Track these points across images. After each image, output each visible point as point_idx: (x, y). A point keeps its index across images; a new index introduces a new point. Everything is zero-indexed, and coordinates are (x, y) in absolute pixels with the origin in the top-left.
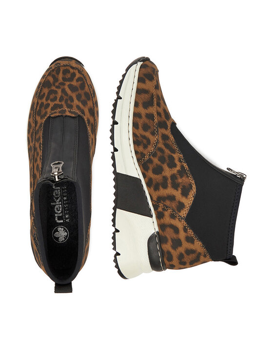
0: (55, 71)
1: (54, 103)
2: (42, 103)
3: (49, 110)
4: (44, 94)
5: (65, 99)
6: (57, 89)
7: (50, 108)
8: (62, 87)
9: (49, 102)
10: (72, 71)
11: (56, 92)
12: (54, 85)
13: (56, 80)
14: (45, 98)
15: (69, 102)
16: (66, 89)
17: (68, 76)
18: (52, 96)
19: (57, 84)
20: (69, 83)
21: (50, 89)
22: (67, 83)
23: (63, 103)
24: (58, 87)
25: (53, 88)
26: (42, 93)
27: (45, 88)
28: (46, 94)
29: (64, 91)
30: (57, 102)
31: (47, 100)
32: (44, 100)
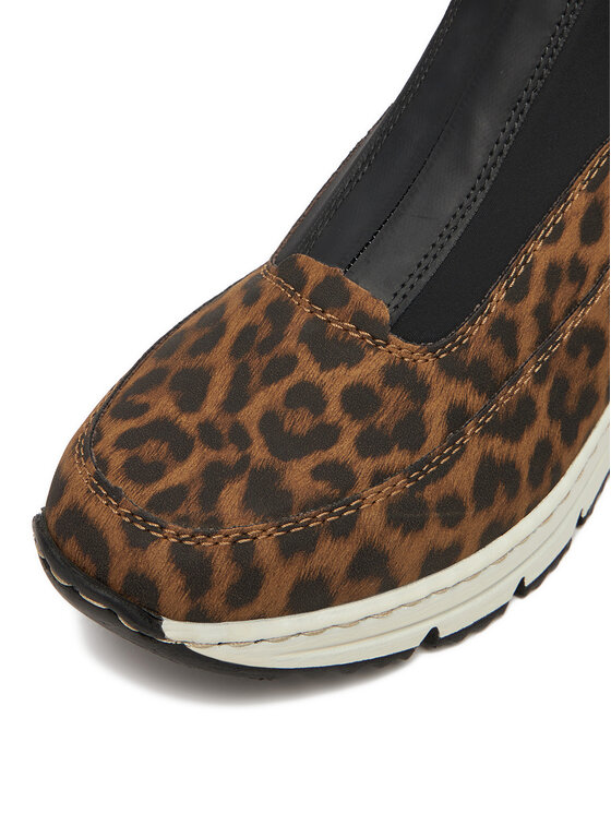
0: (181, 512)
1: (326, 377)
5: (266, 359)
6: (254, 432)
7: (356, 373)
8: (224, 424)
9: (333, 411)
10: (117, 459)
11: (270, 422)
12: (245, 460)
13: (215, 478)
15: (265, 332)
16: (220, 397)
17: (151, 450)
19: (230, 454)
20: (184, 418)
21: (279, 464)
22: (189, 422)
23: (290, 343)
24: (240, 437)
25: (259, 452)
26: (321, 486)
27: (289, 494)
28: (311, 461)
29: (237, 398)
30: (308, 369)
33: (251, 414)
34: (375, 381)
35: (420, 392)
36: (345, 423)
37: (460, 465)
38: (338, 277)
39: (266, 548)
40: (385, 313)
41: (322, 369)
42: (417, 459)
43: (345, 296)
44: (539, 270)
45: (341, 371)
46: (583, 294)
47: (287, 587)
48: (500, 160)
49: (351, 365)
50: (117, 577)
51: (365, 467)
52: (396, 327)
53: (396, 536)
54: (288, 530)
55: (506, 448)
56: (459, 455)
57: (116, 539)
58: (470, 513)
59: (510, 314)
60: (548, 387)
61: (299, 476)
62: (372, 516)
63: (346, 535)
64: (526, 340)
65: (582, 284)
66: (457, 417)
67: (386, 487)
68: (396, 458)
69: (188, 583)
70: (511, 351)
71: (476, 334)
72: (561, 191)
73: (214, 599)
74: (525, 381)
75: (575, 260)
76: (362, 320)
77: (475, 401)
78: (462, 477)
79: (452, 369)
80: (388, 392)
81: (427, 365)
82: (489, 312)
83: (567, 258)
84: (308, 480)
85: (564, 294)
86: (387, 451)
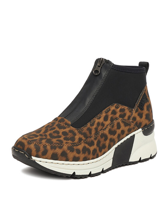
2: (65, 139)
3: (67, 130)
4: (57, 140)
7: (64, 130)
9: (61, 134)
14: (60, 139)
18: (56, 135)
23: (55, 126)
25: (48, 137)
26: (57, 142)
27: (53, 142)
28: (56, 139)
30: (57, 129)
31: (60, 137)
32: (62, 139)
33: (48, 134)
34: (68, 132)
35: (75, 134)
36: (62, 136)
37: (80, 145)
38: (63, 118)
39: (48, 147)
40: (70, 123)
41: (59, 129)
42: (73, 143)
43: (64, 121)
44: (96, 122)
45: (62, 129)
46: (103, 128)
47: (51, 154)
48: (90, 104)
49: (64, 129)
50: (26, 149)
51: (65, 141)
52: (71, 125)
53: (69, 151)
54: (52, 145)
55: (88, 147)
56: (80, 144)
57: (26, 144)
58: (81, 153)
59: (90, 128)
60: (97, 141)
61: (54, 140)
62: (65, 147)
63: (61, 149)
64: (93, 132)
65: (103, 127)
66: (80, 140)
67: (68, 144)
68: (70, 141)
69: (36, 150)
70: (90, 133)
71: (85, 129)
72: (101, 112)
73: (40, 153)
74: (93, 139)
75: (102, 123)
76: (66, 124)
77: (83, 138)
78: (80, 147)
79: (80, 133)
80: (69, 133)
81: (76, 131)
82: (87, 127)
83: (101, 122)
84: (56, 141)
85: (100, 127)
86: (69, 140)
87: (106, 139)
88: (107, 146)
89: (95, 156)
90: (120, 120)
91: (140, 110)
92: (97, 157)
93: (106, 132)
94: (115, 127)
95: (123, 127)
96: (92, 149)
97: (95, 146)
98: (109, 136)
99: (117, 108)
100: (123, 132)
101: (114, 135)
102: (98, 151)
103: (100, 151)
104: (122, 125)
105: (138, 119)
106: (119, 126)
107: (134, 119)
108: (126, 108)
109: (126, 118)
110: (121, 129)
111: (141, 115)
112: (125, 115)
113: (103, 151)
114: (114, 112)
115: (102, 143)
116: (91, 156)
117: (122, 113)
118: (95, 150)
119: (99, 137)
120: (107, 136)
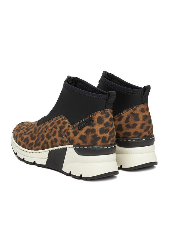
87: (42, 140)
88: (41, 145)
89: (30, 148)
90: (57, 130)
91: (77, 129)
92: (32, 149)
93: (45, 134)
94: (52, 134)
95: (57, 136)
96: (31, 141)
97: (34, 141)
98: (46, 139)
99: (63, 119)
100: (56, 140)
101: (49, 139)
102: (34, 145)
103: (35, 146)
104: (57, 134)
105: (72, 135)
106: (54, 134)
107: (69, 134)
108: (68, 122)
109: (63, 130)
110: (55, 137)
111: (75, 134)
112: (64, 127)
113: (37, 147)
114: (59, 123)
115: (39, 141)
116: (27, 146)
117: (63, 125)
118: (32, 144)
119: (40, 136)
120: (44, 138)
